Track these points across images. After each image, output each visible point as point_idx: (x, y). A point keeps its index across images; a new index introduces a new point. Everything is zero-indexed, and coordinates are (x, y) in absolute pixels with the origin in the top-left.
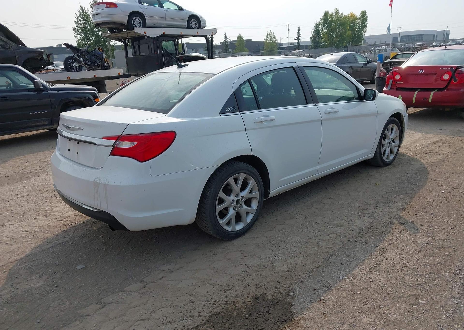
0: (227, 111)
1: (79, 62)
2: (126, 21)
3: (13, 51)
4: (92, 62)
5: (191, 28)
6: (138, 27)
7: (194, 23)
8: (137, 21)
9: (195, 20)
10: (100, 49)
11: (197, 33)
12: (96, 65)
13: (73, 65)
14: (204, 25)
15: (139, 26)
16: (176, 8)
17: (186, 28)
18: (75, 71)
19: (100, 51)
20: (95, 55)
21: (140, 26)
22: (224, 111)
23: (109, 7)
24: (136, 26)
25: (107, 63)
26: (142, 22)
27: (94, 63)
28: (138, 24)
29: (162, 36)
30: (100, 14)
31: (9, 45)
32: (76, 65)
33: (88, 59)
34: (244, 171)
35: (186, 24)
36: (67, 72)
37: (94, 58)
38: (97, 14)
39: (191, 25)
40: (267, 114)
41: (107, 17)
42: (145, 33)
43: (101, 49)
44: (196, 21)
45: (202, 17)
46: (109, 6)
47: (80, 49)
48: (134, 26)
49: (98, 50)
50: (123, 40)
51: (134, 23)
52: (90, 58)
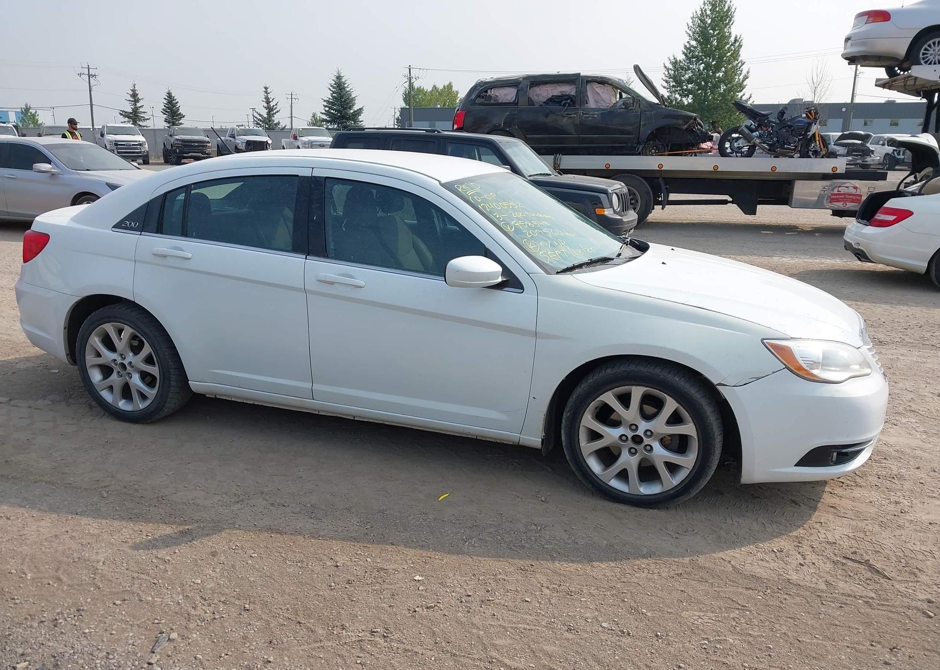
0: (124, 226)
1: (747, 138)
2: (904, 51)
4: (778, 141)
6: (932, 64)
10: (811, 114)
12: (786, 146)
13: (735, 144)
18: (737, 157)
19: (808, 117)
20: (790, 127)
23: (870, 21)
25: (818, 143)
27: (784, 142)
30: (851, 37)
31: (636, 103)
32: (740, 145)
33: (771, 134)
36: (722, 156)
37: (787, 131)
38: (849, 39)
41: (864, 44)
43: (813, 114)
46: (872, 19)
47: (761, 114)
48: (922, 62)
49: (804, 115)
50: (922, 92)
51: (927, 54)
52: (777, 132)
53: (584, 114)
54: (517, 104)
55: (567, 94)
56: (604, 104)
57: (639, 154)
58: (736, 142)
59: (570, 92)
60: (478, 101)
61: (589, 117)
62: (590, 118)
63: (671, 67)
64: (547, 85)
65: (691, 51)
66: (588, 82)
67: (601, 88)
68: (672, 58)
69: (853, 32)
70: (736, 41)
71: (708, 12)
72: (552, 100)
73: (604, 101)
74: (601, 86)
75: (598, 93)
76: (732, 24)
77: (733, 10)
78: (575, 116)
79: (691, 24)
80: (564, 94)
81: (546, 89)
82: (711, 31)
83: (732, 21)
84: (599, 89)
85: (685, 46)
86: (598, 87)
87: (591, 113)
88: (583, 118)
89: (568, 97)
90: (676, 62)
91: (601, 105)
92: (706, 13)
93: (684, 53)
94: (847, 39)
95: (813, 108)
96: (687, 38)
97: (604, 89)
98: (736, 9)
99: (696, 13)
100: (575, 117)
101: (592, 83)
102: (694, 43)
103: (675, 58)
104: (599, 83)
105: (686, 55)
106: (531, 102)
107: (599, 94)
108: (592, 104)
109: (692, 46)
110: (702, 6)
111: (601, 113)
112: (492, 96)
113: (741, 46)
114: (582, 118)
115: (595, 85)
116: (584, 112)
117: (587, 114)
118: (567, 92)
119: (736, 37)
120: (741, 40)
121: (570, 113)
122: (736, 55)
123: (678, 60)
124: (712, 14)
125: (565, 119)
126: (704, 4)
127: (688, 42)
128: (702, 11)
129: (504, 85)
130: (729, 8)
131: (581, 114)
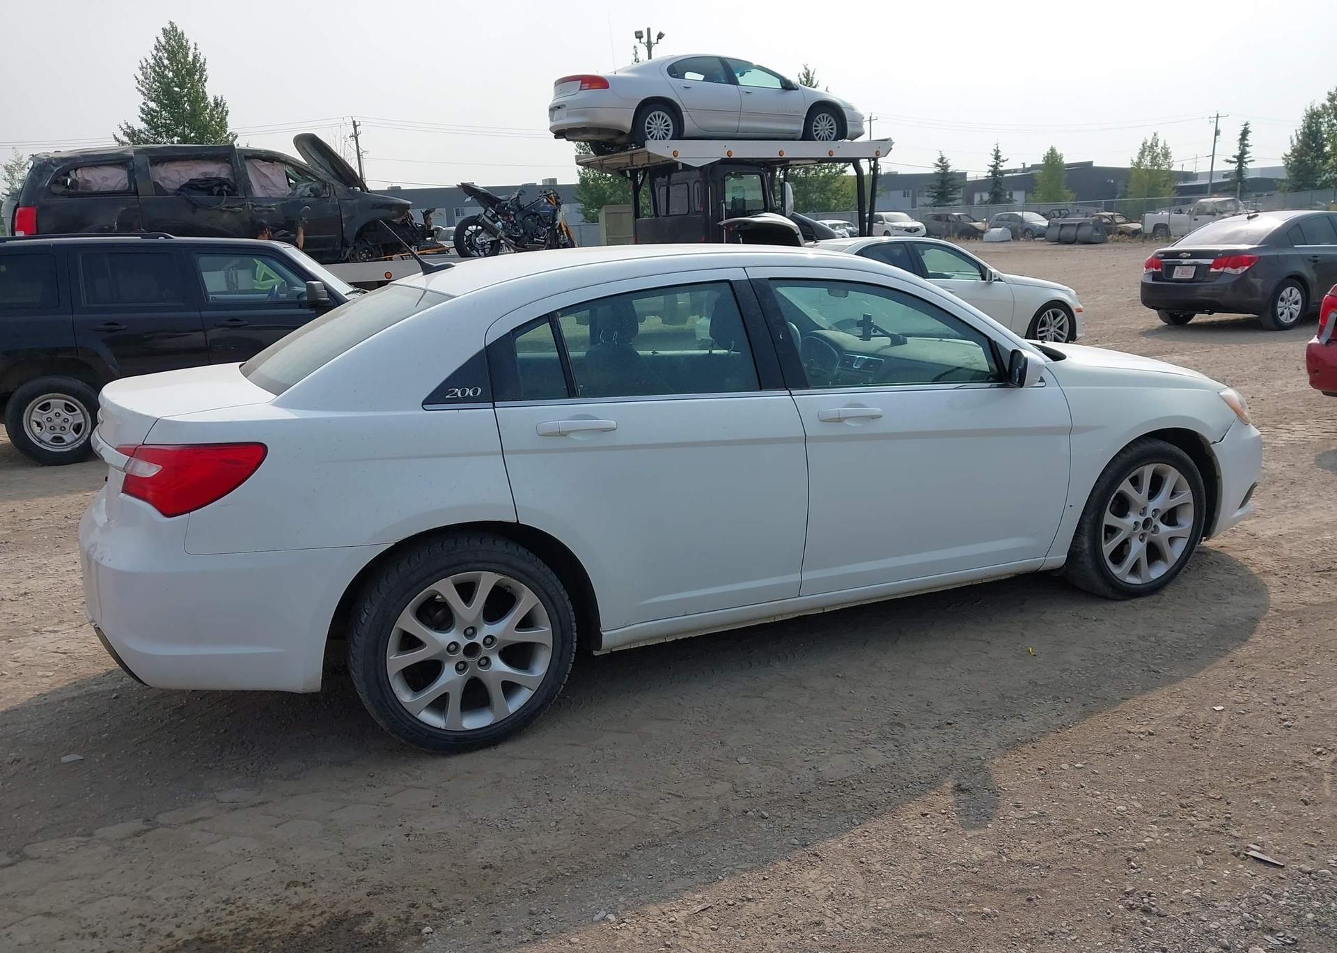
0: (447, 397)
1: (490, 231)
2: (627, 124)
3: (337, 203)
4: (526, 233)
5: (816, 140)
6: (660, 139)
7: (824, 124)
8: (658, 122)
9: (828, 115)
10: (551, 199)
11: (830, 153)
12: (535, 239)
13: (477, 239)
14: (857, 130)
15: (663, 136)
16: (777, 84)
17: (800, 140)
19: (550, 202)
20: (535, 214)
21: (667, 135)
22: (438, 397)
23: (586, 88)
24: (653, 135)
25: (565, 232)
26: (671, 124)
27: (532, 234)
28: (662, 130)
29: (724, 162)
30: (564, 106)
31: (330, 189)
32: (484, 240)
33: (515, 225)
34: (492, 566)
35: (800, 127)
37: (533, 220)
38: (559, 108)
39: (816, 131)
40: (591, 413)
41: (583, 114)
42: (675, 154)
43: (553, 198)
44: (832, 118)
45: (852, 108)
46: (587, 85)
47: (499, 199)
48: (649, 136)
49: (545, 201)
50: (628, 172)
51: (651, 128)
52: (521, 221)
53: (255, 207)
54: (136, 193)
55: (214, 176)
56: (278, 192)
57: (347, 261)
58: (477, 237)
59: (220, 174)
60: (55, 189)
61: (264, 210)
62: (267, 213)
63: (126, 139)
64: (177, 163)
65: (153, 117)
66: (247, 158)
67: (268, 168)
68: (125, 127)
69: (555, 101)
70: (217, 104)
71: (166, 62)
72: (192, 186)
73: (275, 186)
74: (267, 165)
75: (264, 174)
76: (205, 81)
77: (202, 60)
78: (241, 209)
79: (141, 78)
80: (208, 176)
81: (176, 168)
82: (176, 89)
83: (204, 77)
84: (265, 168)
85: (143, 110)
86: (262, 166)
87: (265, 205)
88: (254, 212)
89: (221, 182)
90: (134, 132)
91: (272, 192)
92: (163, 63)
93: (142, 119)
94: (553, 109)
95: (552, 192)
96: (142, 99)
97: (273, 169)
98: (205, 60)
99: (147, 61)
100: (240, 212)
101: (251, 160)
102: (153, 105)
103: (129, 127)
104: (264, 160)
105: (146, 122)
106: (158, 189)
107: (267, 176)
108: (258, 192)
109: (152, 110)
110: (155, 52)
111: (282, 204)
112: (80, 181)
113: (227, 112)
114: (252, 213)
115: (259, 164)
116: (255, 204)
117: (259, 206)
118: (213, 173)
119: (216, 99)
120: (224, 104)
121: (231, 205)
122: (223, 124)
123: (136, 129)
124: (171, 64)
125: (225, 216)
126: (157, 49)
127: (144, 104)
128: (155, 59)
129: (96, 163)
130: (195, 57)
131: (250, 206)
